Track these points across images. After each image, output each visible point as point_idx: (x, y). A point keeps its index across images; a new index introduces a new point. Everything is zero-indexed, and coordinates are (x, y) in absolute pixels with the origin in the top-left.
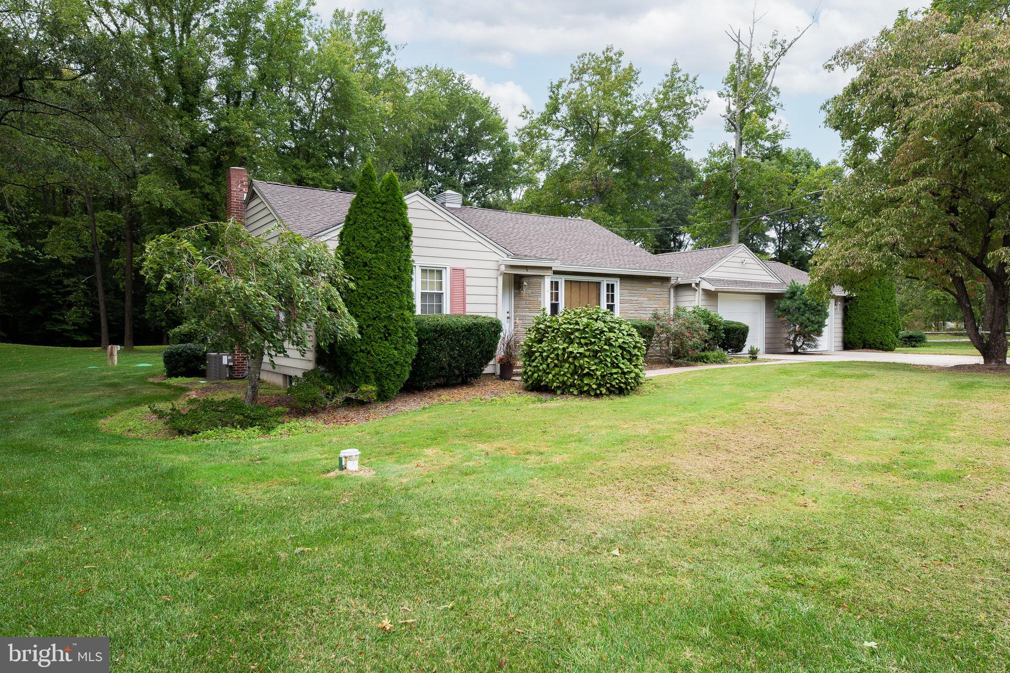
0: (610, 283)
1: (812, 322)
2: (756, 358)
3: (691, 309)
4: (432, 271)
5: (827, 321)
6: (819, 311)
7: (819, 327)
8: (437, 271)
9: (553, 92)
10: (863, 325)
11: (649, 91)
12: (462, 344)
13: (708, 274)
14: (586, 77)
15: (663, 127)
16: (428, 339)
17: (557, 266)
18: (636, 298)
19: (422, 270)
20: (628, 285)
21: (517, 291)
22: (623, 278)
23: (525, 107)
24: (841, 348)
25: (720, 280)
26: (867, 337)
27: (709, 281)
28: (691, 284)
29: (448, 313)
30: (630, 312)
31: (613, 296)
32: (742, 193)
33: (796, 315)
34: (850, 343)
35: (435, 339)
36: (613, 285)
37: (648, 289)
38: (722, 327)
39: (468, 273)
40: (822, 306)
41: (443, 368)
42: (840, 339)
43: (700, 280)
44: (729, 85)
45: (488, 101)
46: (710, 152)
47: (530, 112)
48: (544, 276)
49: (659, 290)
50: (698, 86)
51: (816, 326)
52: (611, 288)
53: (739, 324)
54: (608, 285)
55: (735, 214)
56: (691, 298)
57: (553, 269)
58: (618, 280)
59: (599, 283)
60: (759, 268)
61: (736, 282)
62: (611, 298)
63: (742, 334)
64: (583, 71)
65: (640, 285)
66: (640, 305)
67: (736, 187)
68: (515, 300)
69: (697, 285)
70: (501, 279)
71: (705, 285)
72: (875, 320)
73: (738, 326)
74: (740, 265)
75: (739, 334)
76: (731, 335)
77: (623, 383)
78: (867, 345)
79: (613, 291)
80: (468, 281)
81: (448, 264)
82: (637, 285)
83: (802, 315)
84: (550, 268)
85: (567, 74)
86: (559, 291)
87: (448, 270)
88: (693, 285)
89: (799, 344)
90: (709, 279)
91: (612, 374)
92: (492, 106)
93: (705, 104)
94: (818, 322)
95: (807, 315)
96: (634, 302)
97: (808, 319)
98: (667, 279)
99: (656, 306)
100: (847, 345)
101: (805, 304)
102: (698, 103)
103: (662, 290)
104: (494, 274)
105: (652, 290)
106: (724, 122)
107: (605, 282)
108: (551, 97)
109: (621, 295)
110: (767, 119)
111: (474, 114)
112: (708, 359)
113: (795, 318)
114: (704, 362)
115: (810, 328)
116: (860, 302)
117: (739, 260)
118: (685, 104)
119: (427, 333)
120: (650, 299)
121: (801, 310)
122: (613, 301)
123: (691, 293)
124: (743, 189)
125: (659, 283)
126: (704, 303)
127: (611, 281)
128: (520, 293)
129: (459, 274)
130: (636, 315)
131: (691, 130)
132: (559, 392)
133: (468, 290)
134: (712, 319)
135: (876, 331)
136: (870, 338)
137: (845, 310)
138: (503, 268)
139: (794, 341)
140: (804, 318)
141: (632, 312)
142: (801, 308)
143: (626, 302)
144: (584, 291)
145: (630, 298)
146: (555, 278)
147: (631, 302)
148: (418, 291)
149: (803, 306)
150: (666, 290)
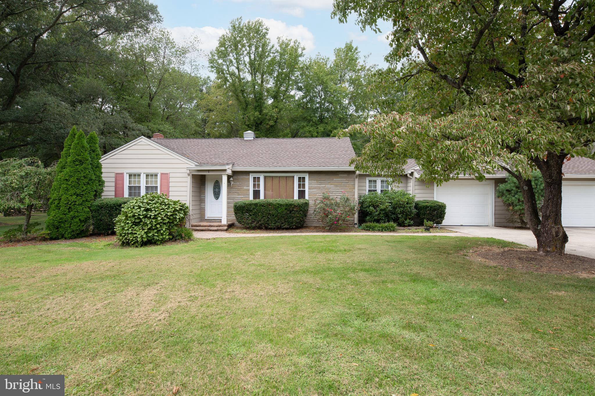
0: (302, 176)
1: (523, 202)
2: (428, 229)
4: (152, 175)
8: (155, 175)
18: (324, 186)
19: (146, 175)
20: (316, 177)
22: (310, 173)
31: (304, 185)
36: (304, 178)
37: (335, 179)
39: (171, 175)
43: (413, 171)
49: (345, 179)
52: (302, 180)
54: (300, 178)
56: (410, 184)
58: (308, 174)
59: (293, 177)
62: (302, 185)
69: (412, 174)
70: (190, 178)
71: (416, 175)
80: (171, 180)
81: (159, 171)
82: (323, 177)
83: (514, 196)
84: (225, 170)
86: (261, 183)
87: (159, 174)
88: (408, 175)
90: (419, 170)
96: (322, 188)
97: (519, 200)
99: (343, 190)
104: (186, 175)
107: (297, 177)
109: (310, 184)
120: (337, 186)
122: (304, 187)
123: (410, 181)
125: (346, 175)
126: (417, 187)
127: (302, 175)
129: (165, 177)
133: (171, 184)
141: (320, 194)
142: (512, 190)
143: (315, 188)
144: (283, 182)
145: (318, 186)
146: (256, 175)
147: (319, 188)
148: (143, 185)
149: (514, 189)
150: (352, 179)
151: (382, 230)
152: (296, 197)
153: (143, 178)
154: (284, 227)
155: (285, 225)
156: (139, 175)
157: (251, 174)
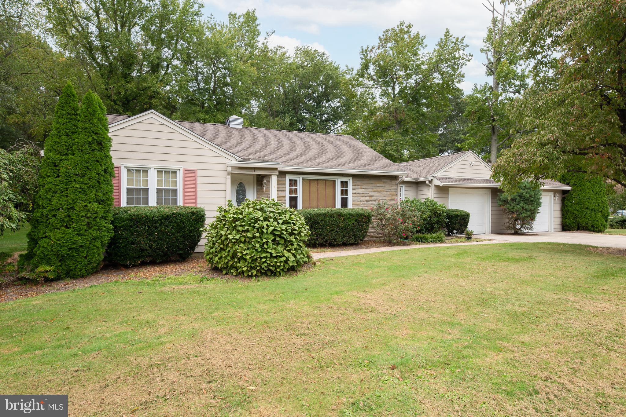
0: (344, 180)
1: (526, 210)
2: (470, 238)
3: (423, 201)
4: (167, 172)
5: (540, 209)
6: (532, 201)
7: (532, 213)
8: (172, 172)
9: (364, 55)
10: (576, 212)
11: (431, 51)
12: (160, 230)
13: (439, 174)
14: (389, 45)
15: (442, 75)
16: (123, 226)
17: (282, 167)
18: (368, 192)
19: (158, 171)
20: (360, 181)
21: (259, 188)
22: (355, 176)
23: (347, 67)
24: (559, 230)
25: (449, 178)
26: (581, 221)
27: (439, 179)
28: (425, 182)
29: (182, 205)
30: (362, 203)
31: (346, 191)
32: (496, 118)
33: (513, 205)
34: (567, 225)
35: (131, 227)
36: (346, 183)
37: (378, 185)
38: (445, 214)
39: (199, 173)
40: (534, 198)
41: (143, 250)
42: (559, 223)
43: (432, 178)
44: (488, 43)
45: (338, 67)
46: (474, 90)
47: (351, 70)
48: (271, 175)
49: (388, 185)
50: (464, 44)
51: (529, 213)
52: (344, 184)
53: (461, 211)
54: (342, 182)
55: (494, 133)
56: (426, 192)
57: (279, 169)
58: (351, 178)
59: (335, 181)
60: (486, 168)
61: (463, 180)
62: (344, 192)
63: (464, 219)
64: (387, 41)
65: (372, 182)
66: (370, 198)
67: (492, 114)
68: (257, 194)
69: (431, 182)
70: (229, 178)
71: (436, 182)
72: (587, 208)
73: (459, 213)
74: (468, 167)
75: (460, 219)
76: (454, 221)
77: (272, 266)
78: (580, 228)
79: (346, 186)
80: (199, 180)
81: (181, 167)
82: (366, 182)
83: (518, 205)
84: (276, 169)
85: (376, 43)
86: (298, 188)
87: (181, 171)
88: (427, 182)
89: (518, 227)
90: (439, 178)
91: (261, 258)
92: (341, 70)
93: (470, 57)
94: (531, 210)
95: (521, 205)
96: (365, 195)
97: (523, 208)
98: (396, 177)
99: (386, 198)
100: (565, 227)
101: (520, 196)
102: (465, 57)
103: (391, 185)
104: (224, 174)
105: (381, 185)
106: (485, 69)
107: (339, 181)
108: (362, 59)
109: (353, 190)
110: (517, 65)
111: (329, 77)
112: (425, 239)
113: (512, 207)
114: (422, 242)
115: (524, 215)
116: (574, 194)
117: (468, 163)
118: (455, 58)
119: (124, 221)
120: (380, 193)
121: (517, 200)
122: (347, 194)
123: (426, 188)
124: (497, 114)
125: (388, 181)
126: (436, 196)
127: (344, 179)
128: (262, 189)
129: (191, 175)
130: (367, 205)
131: (463, 76)
132: (224, 272)
133: (199, 187)
134: (436, 208)
135: (588, 216)
136: (583, 222)
137: (563, 200)
138: (229, 169)
139: (514, 225)
140: (519, 207)
141: (363, 203)
142: (516, 199)
143: (358, 195)
144: (322, 187)
145: (362, 192)
146: (293, 177)
147: (362, 195)
148: (153, 187)
149: (518, 198)
150: (395, 185)
151: (434, 241)
152: (338, 205)
153: (153, 176)
154: (351, 242)
155: (351, 240)
156: (146, 171)
157: (287, 176)
